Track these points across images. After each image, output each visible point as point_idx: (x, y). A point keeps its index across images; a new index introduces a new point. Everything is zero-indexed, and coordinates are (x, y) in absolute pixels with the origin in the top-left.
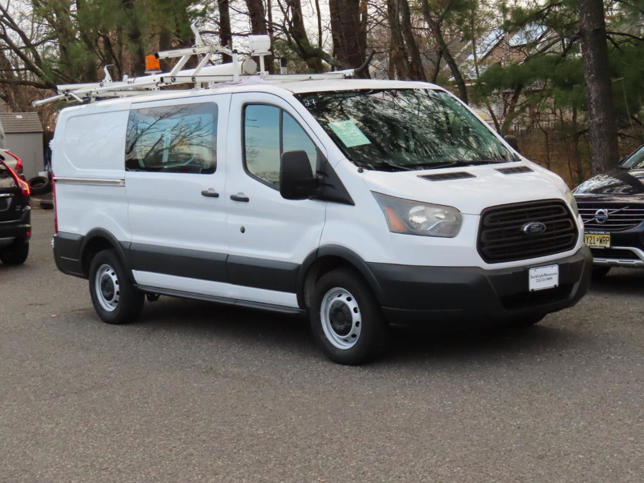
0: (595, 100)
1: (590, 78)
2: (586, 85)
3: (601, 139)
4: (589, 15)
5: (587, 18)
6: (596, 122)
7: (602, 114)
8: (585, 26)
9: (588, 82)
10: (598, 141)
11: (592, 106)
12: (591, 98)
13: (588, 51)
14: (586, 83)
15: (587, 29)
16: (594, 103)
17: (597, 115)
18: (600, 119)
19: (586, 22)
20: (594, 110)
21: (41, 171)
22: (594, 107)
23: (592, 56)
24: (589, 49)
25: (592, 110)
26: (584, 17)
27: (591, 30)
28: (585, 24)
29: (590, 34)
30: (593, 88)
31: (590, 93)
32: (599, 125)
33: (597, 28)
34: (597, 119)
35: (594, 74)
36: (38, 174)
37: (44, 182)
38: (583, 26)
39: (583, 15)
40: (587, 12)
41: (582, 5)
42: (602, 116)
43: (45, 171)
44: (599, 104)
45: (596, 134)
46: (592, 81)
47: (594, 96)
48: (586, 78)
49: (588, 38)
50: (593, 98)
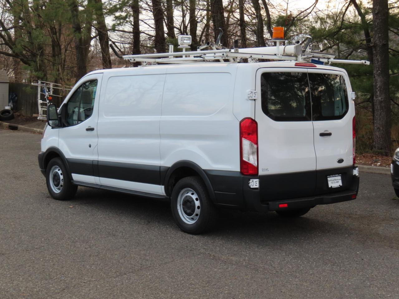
0: (380, 87)
1: (378, 73)
2: (375, 77)
3: (382, 111)
4: (380, 35)
5: (379, 37)
6: (379, 100)
7: (383, 95)
8: (377, 41)
9: (376, 76)
10: (380, 112)
11: (377, 90)
12: (378, 85)
13: (378, 57)
14: (375, 76)
15: (378, 44)
16: (379, 88)
17: (380, 96)
18: (382, 98)
19: (378, 40)
20: (378, 92)
21: (6, 106)
22: (378, 91)
23: (380, 60)
24: (378, 55)
25: (377, 92)
26: (377, 36)
27: (381, 44)
28: (377, 40)
29: (380, 47)
30: (379, 80)
31: (377, 82)
32: (381, 102)
33: (385, 43)
34: (380, 98)
35: (380, 71)
36: (4, 108)
37: (10, 113)
38: (376, 41)
39: (376, 35)
40: (379, 33)
41: (376, 29)
42: (383, 96)
43: (9, 106)
44: (382, 89)
45: (379, 107)
46: (379, 75)
47: (379, 84)
48: (375, 73)
49: (378, 49)
50: (379, 85)
